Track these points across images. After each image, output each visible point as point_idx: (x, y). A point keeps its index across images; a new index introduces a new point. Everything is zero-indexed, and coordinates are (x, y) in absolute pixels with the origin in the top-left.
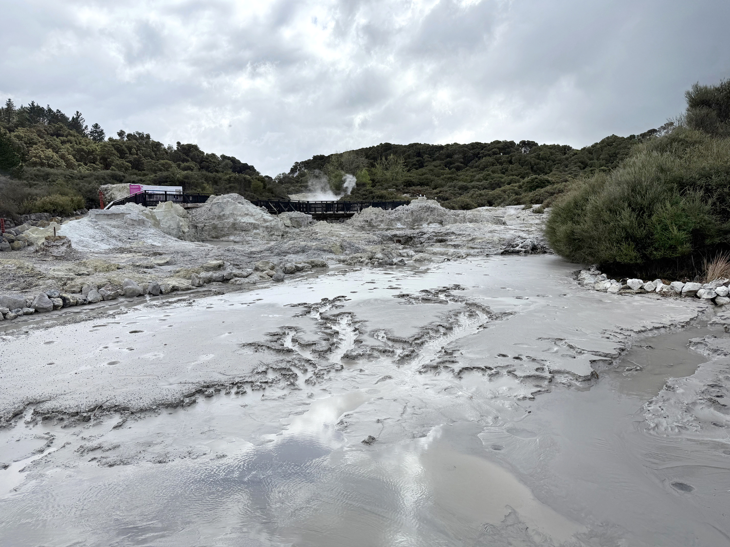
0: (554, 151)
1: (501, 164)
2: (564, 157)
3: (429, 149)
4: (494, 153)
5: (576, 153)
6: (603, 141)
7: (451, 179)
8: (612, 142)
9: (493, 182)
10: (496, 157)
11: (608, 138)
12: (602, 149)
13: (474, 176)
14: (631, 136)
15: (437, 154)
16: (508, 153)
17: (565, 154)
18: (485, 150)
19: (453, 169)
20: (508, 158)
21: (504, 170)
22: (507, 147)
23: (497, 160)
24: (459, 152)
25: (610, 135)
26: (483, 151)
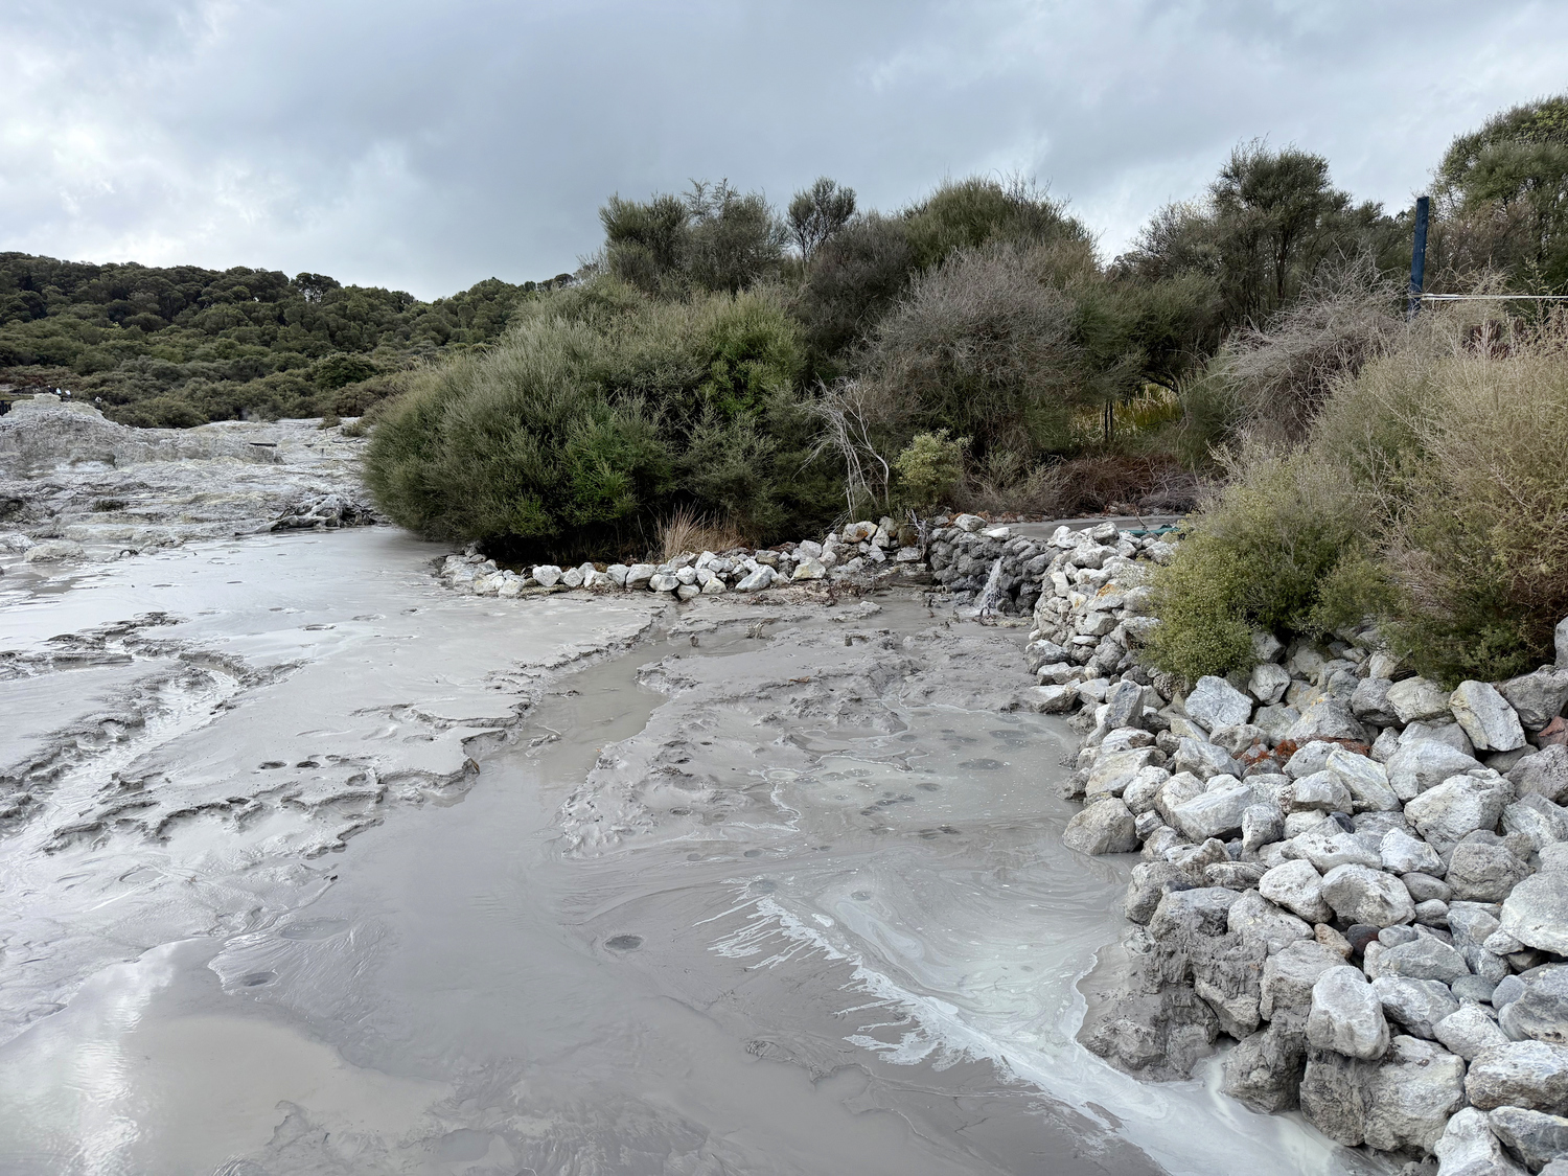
0: (376, 302)
1: (258, 322)
2: (400, 316)
3: (58, 271)
4: (239, 297)
5: (423, 310)
6: (475, 290)
7: (135, 352)
8: (494, 294)
9: (242, 363)
10: (244, 305)
11: (484, 283)
12: (474, 304)
13: (194, 348)
14: (527, 284)
15: (82, 286)
16: (273, 299)
17: (401, 309)
18: (214, 287)
19: (132, 327)
20: (273, 309)
21: (266, 337)
22: (268, 285)
23: (248, 312)
24: (146, 287)
25: (488, 278)
26: (209, 288)
